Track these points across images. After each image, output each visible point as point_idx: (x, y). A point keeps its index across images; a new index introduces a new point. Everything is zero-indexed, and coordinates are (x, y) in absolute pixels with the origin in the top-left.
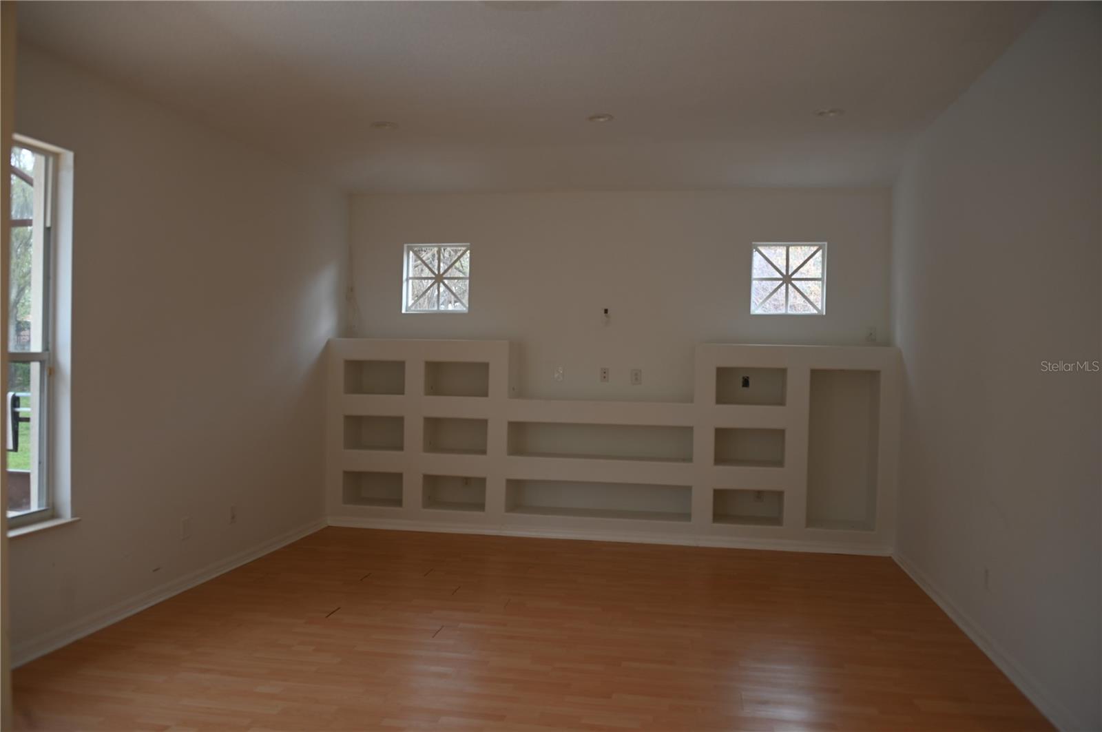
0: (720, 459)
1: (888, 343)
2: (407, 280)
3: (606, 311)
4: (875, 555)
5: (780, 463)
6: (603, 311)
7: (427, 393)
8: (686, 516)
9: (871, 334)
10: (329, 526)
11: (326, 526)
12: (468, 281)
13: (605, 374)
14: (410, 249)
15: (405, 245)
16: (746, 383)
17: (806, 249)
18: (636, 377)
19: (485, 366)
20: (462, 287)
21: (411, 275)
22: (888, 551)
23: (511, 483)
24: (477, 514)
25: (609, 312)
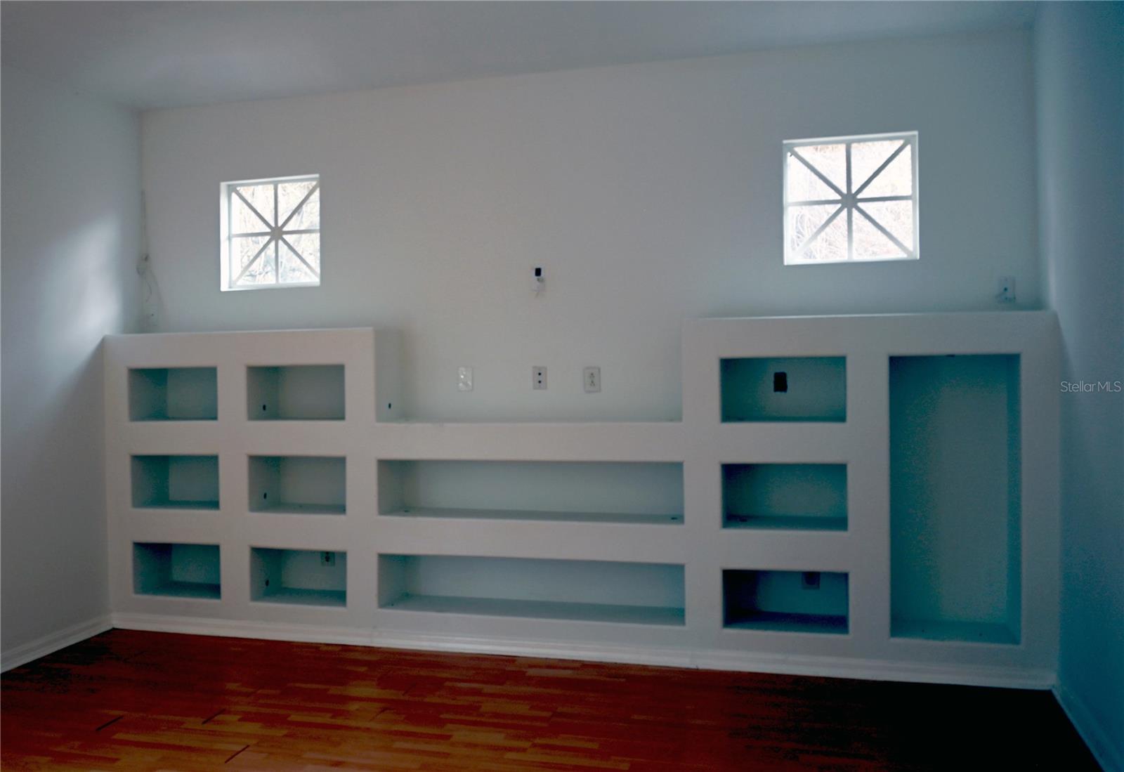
0: (732, 517)
1: (1037, 304)
2: (229, 238)
3: (538, 272)
4: (1021, 687)
5: (840, 522)
6: (534, 272)
7: (253, 416)
8: (677, 615)
9: (1006, 289)
10: (114, 629)
11: (109, 628)
12: (318, 235)
13: (540, 377)
14: (231, 189)
15: (223, 185)
16: (781, 383)
17: (879, 146)
18: (592, 379)
19: (338, 370)
20: (310, 246)
21: (235, 231)
22: (1044, 679)
23: (387, 560)
24: (334, 610)
25: (543, 273)
